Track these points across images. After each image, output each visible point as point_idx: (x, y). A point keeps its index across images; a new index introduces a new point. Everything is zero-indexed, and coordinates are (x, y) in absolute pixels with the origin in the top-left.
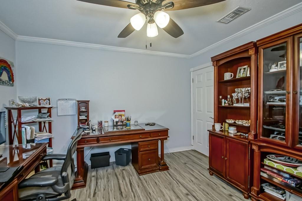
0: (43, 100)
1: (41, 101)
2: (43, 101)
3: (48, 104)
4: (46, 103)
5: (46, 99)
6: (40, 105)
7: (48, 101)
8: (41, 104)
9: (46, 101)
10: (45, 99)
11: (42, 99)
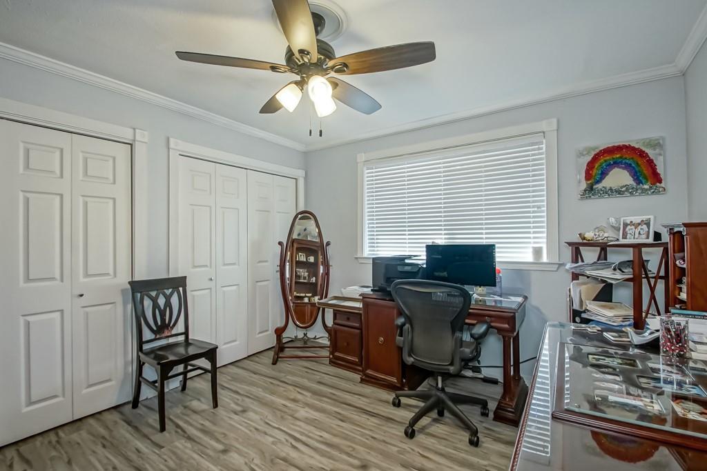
0: (634, 225)
1: (629, 227)
2: (633, 227)
3: (644, 236)
4: (639, 233)
5: (642, 221)
6: (626, 238)
7: (645, 227)
8: (629, 236)
9: (640, 227)
10: (639, 221)
11: (631, 222)
